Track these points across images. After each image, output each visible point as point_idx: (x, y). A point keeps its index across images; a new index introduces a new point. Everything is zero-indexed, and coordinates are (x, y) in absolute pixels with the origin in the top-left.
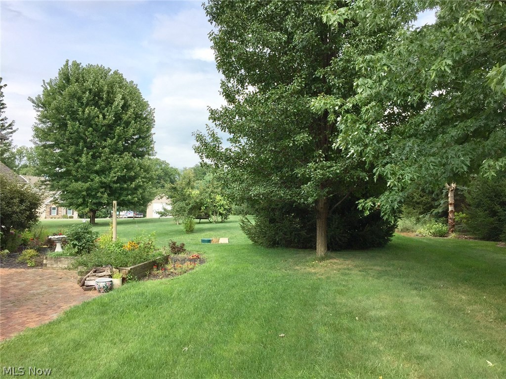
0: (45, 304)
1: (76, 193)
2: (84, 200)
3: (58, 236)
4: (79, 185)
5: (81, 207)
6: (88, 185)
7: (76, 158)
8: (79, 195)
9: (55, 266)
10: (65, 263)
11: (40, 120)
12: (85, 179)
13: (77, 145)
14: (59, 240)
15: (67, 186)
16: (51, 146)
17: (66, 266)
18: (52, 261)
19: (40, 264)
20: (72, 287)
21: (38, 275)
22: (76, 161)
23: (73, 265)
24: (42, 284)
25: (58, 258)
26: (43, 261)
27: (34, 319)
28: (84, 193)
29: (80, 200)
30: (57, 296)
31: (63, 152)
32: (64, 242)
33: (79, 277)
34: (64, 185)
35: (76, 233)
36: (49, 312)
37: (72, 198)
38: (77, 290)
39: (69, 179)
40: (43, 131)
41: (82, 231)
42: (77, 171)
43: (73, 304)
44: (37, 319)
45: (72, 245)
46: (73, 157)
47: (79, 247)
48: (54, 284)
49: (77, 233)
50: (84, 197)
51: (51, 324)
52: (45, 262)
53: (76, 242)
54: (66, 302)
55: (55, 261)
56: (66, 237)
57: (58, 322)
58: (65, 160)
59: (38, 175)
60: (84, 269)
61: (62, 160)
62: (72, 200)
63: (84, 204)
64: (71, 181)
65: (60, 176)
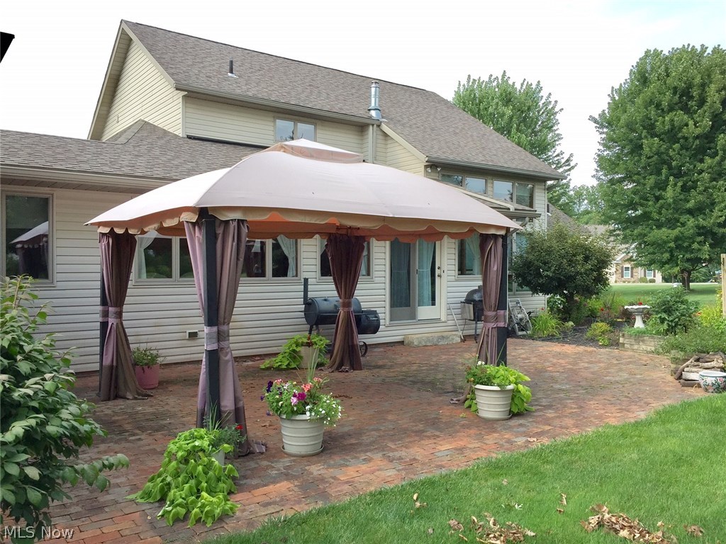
0: (627, 397)
1: (659, 245)
2: (672, 256)
3: (638, 307)
4: (664, 233)
5: (667, 266)
6: (676, 232)
7: (658, 193)
8: (664, 248)
9: (636, 347)
10: (650, 345)
11: (604, 145)
12: (671, 224)
13: (659, 173)
14: (640, 312)
15: (645, 235)
16: (621, 181)
17: (653, 349)
18: (631, 340)
19: (615, 344)
20: (663, 379)
21: (614, 357)
22: (658, 198)
23: (663, 349)
24: (621, 370)
25: (639, 336)
26: (619, 339)
27: (614, 414)
28: (672, 244)
29: (666, 256)
30: (643, 388)
31: (638, 187)
32: (646, 315)
33: (673, 366)
34: (640, 234)
35: (664, 301)
36: (634, 407)
37: (654, 253)
38: (671, 384)
39: (648, 225)
40: (610, 160)
41: (673, 299)
42: (660, 213)
43: (667, 403)
44: (619, 415)
45: (658, 320)
46: (652, 193)
47: (670, 324)
48: (637, 371)
49: (665, 303)
50: (671, 251)
51: (637, 424)
52: (621, 340)
53: (664, 315)
54: (657, 399)
55: (635, 340)
56: (649, 307)
57: (648, 423)
58: (641, 198)
59: (605, 222)
60: (680, 355)
61: (636, 199)
62: (654, 256)
63: (672, 260)
64: (651, 229)
65: (635, 222)
